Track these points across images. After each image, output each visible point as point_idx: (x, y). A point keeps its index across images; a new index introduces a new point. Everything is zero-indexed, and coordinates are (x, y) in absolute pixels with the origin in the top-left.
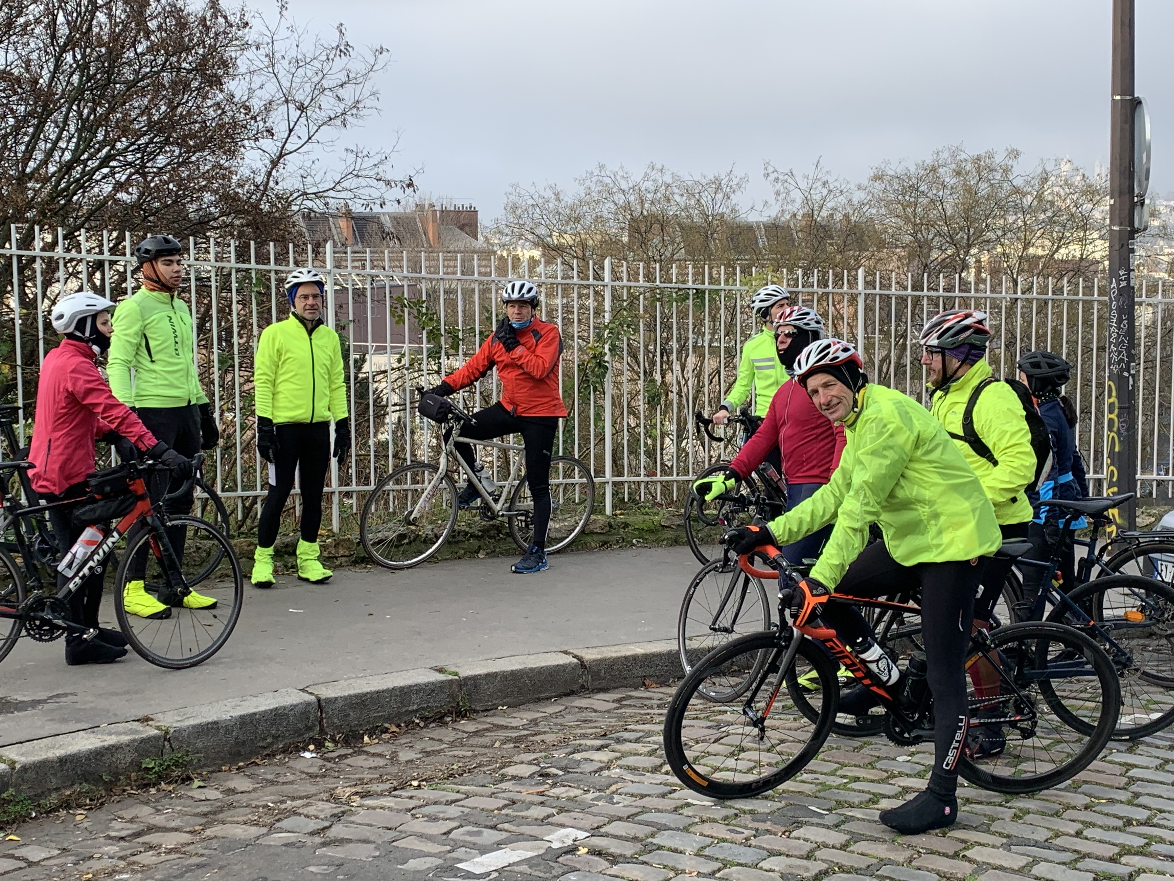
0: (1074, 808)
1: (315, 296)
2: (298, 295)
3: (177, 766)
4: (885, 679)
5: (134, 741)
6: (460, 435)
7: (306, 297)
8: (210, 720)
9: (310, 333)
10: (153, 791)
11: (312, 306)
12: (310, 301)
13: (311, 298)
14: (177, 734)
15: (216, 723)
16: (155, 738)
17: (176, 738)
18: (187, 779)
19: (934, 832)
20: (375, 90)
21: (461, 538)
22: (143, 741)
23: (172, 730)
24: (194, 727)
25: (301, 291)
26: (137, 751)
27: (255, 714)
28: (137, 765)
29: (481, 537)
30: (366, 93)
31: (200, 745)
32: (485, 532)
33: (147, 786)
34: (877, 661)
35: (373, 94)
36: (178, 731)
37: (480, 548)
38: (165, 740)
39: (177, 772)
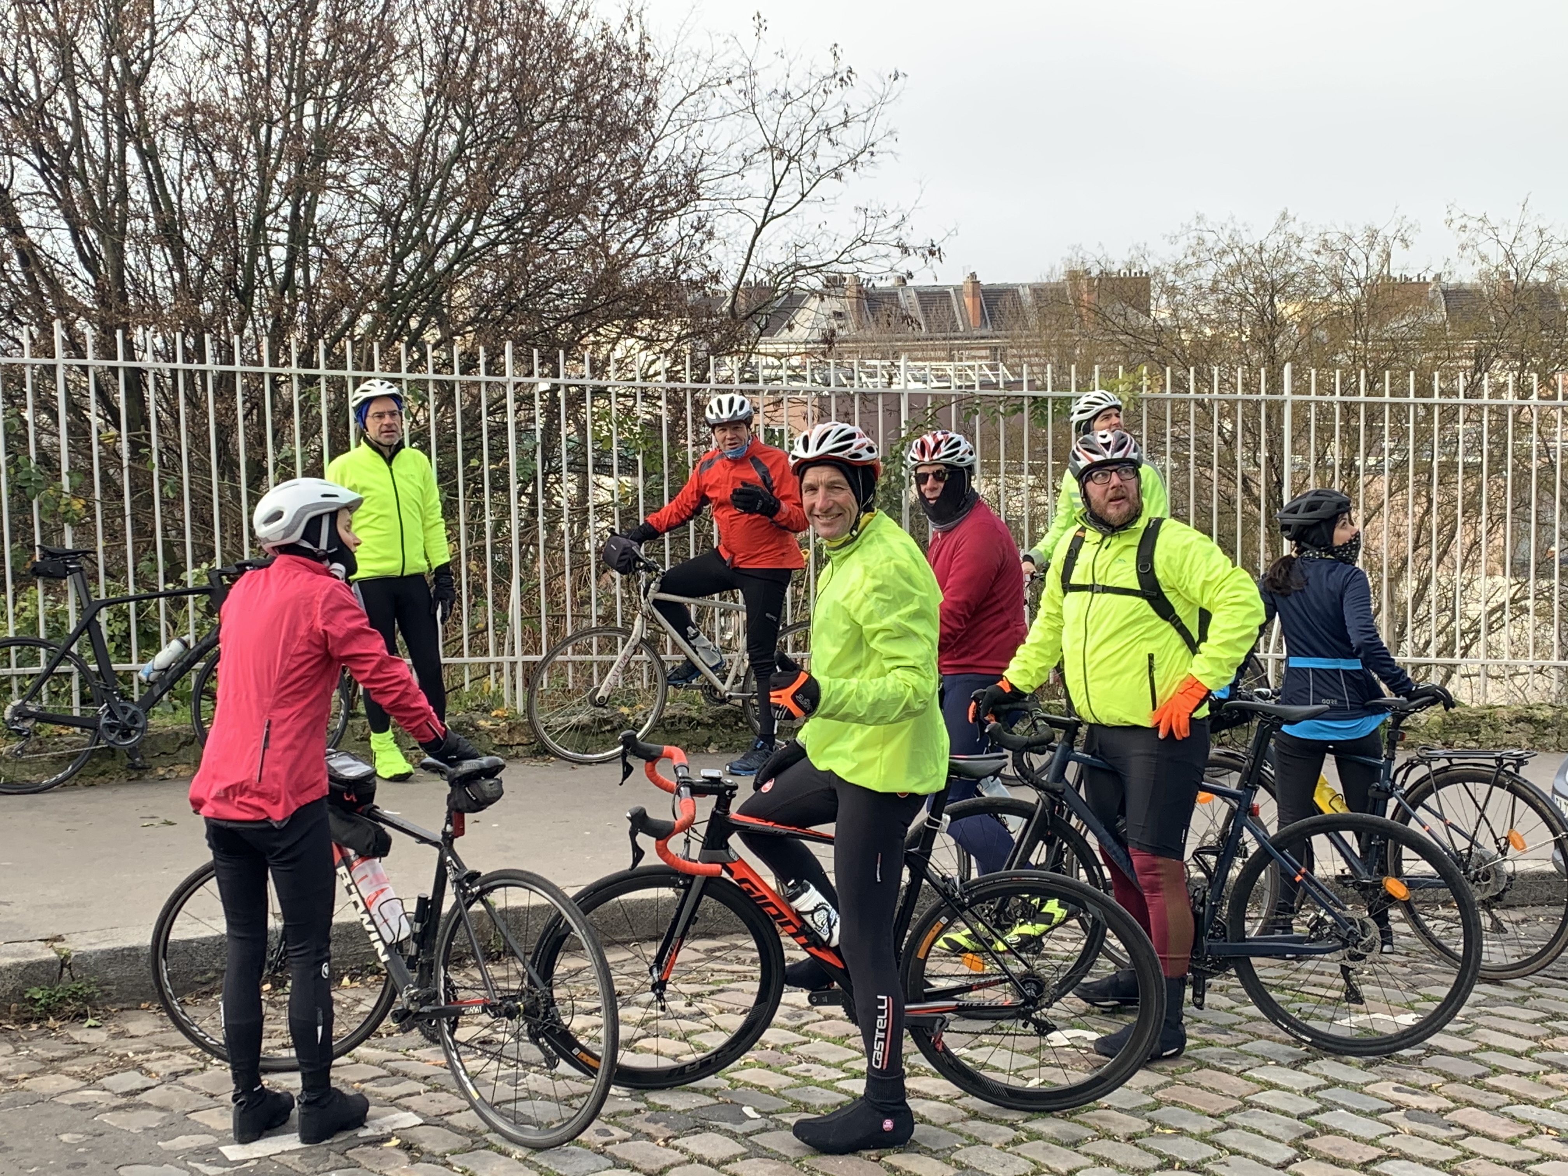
0: (1111, 1137)
1: (392, 414)
2: (370, 413)
3: (74, 999)
4: (826, 937)
5: (18, 965)
6: (661, 591)
7: (381, 415)
8: (127, 945)
9: (389, 461)
10: (34, 1027)
11: (389, 426)
12: (387, 420)
13: (387, 416)
14: (79, 960)
15: (135, 949)
16: (49, 963)
17: (79, 966)
18: (82, 1016)
19: (865, 1153)
20: (890, 128)
21: (682, 726)
22: (30, 965)
23: (73, 954)
24: (103, 952)
25: (373, 409)
26: (21, 978)
27: (190, 941)
28: (18, 994)
29: (713, 725)
30: (879, 132)
31: (111, 975)
32: (718, 718)
33: (28, 1021)
34: (812, 913)
35: (891, 133)
36: (83, 956)
37: (710, 740)
38: (63, 966)
39: (72, 1007)
